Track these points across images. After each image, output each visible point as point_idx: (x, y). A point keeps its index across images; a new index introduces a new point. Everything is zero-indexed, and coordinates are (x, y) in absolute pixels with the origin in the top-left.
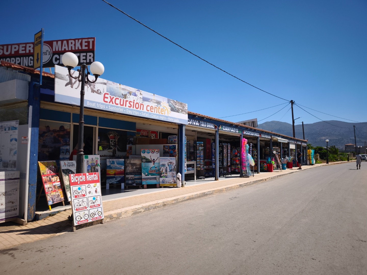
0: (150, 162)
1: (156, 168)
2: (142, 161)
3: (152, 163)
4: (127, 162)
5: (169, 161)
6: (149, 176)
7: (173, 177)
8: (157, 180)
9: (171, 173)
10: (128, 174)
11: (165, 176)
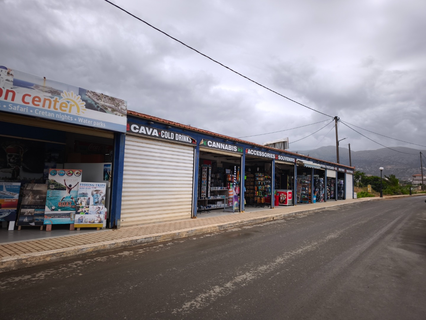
0: (63, 189)
1: (72, 198)
2: (48, 187)
3: (67, 191)
4: (27, 189)
5: (95, 189)
6: (58, 210)
7: (98, 213)
8: (72, 217)
9: (95, 207)
10: (24, 207)
11: (85, 211)
